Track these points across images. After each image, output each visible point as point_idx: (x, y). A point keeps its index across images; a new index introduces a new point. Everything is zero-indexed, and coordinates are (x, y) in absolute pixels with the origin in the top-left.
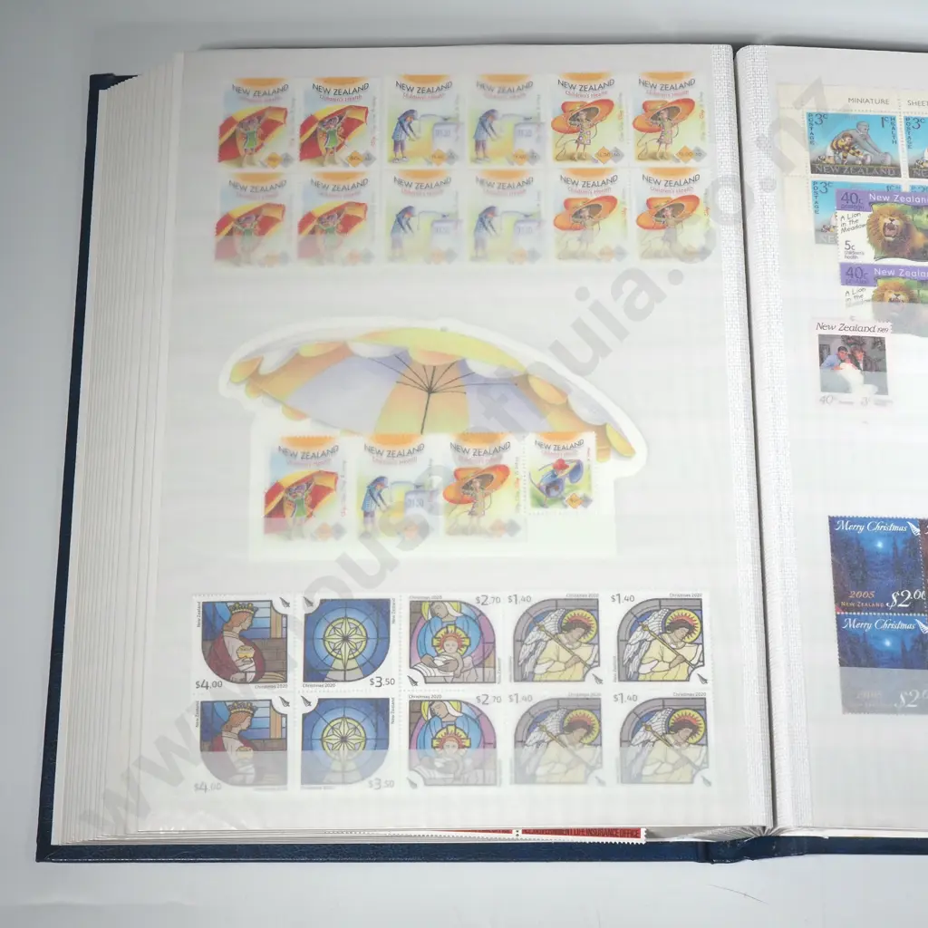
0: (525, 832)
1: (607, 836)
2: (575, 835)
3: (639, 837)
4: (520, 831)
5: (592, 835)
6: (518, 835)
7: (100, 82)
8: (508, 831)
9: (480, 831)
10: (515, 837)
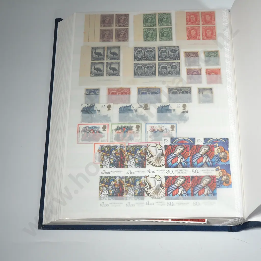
0: (172, 220)
1: (196, 221)
2: (187, 221)
3: (205, 222)
4: (171, 220)
5: (191, 221)
6: (170, 221)
7: (58, 20)
8: (168, 220)
9: (159, 220)
10: (169, 222)
